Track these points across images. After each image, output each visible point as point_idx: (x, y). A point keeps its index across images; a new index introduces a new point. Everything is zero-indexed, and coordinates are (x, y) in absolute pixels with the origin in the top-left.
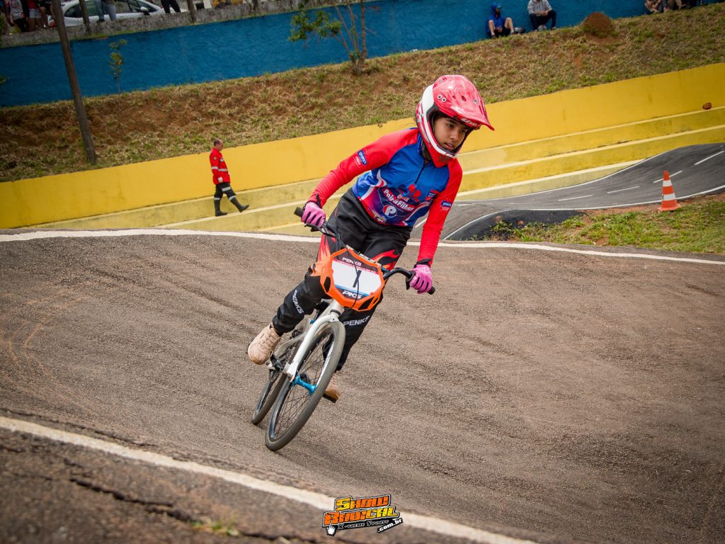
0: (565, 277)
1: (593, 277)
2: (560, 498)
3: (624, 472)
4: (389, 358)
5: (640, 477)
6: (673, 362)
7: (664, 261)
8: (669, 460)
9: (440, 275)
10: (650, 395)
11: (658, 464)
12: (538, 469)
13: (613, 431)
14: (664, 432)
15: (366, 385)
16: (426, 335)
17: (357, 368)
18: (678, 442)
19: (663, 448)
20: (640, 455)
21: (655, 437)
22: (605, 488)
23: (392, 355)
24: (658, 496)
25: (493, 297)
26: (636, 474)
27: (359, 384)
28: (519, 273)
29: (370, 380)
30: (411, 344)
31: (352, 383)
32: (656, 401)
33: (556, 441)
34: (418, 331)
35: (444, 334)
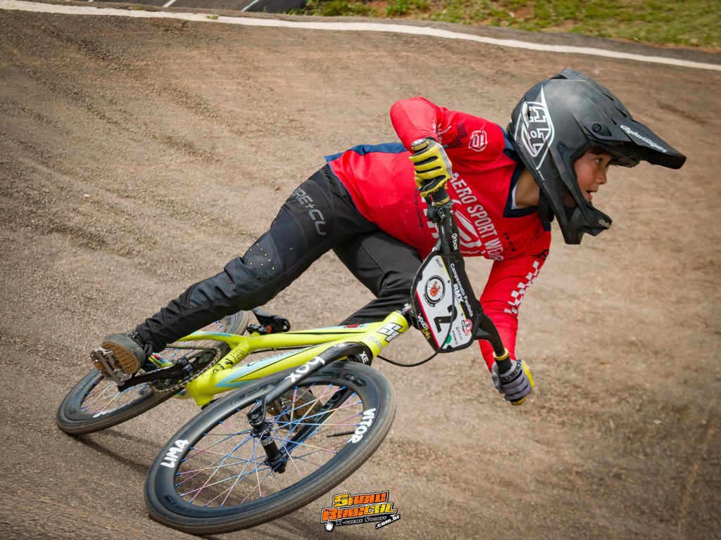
0: (473, 85)
1: (516, 86)
2: (474, 473)
3: (563, 424)
4: (202, 225)
5: (587, 432)
6: (636, 235)
7: (625, 61)
8: (628, 402)
9: (276, 76)
10: (600, 292)
11: (614, 410)
12: (437, 420)
13: (546, 353)
14: (621, 354)
15: (170, 274)
16: (257, 181)
17: (155, 243)
18: (640, 371)
19: (620, 382)
20: (586, 395)
21: (609, 363)
22: (537, 452)
23: (206, 219)
24: (614, 466)
25: (360, 117)
26: (581, 426)
27: (159, 272)
28: (400, 76)
29: (175, 266)
30: (233, 199)
31: (148, 271)
32: (609, 302)
33: (460, 370)
34: (244, 175)
35: (284, 180)
